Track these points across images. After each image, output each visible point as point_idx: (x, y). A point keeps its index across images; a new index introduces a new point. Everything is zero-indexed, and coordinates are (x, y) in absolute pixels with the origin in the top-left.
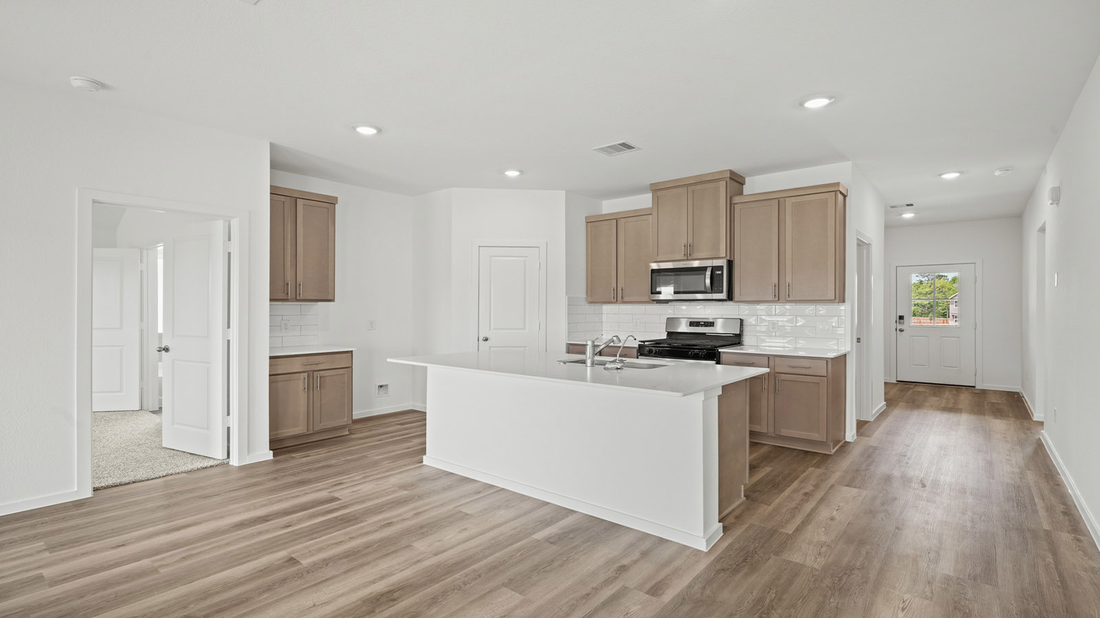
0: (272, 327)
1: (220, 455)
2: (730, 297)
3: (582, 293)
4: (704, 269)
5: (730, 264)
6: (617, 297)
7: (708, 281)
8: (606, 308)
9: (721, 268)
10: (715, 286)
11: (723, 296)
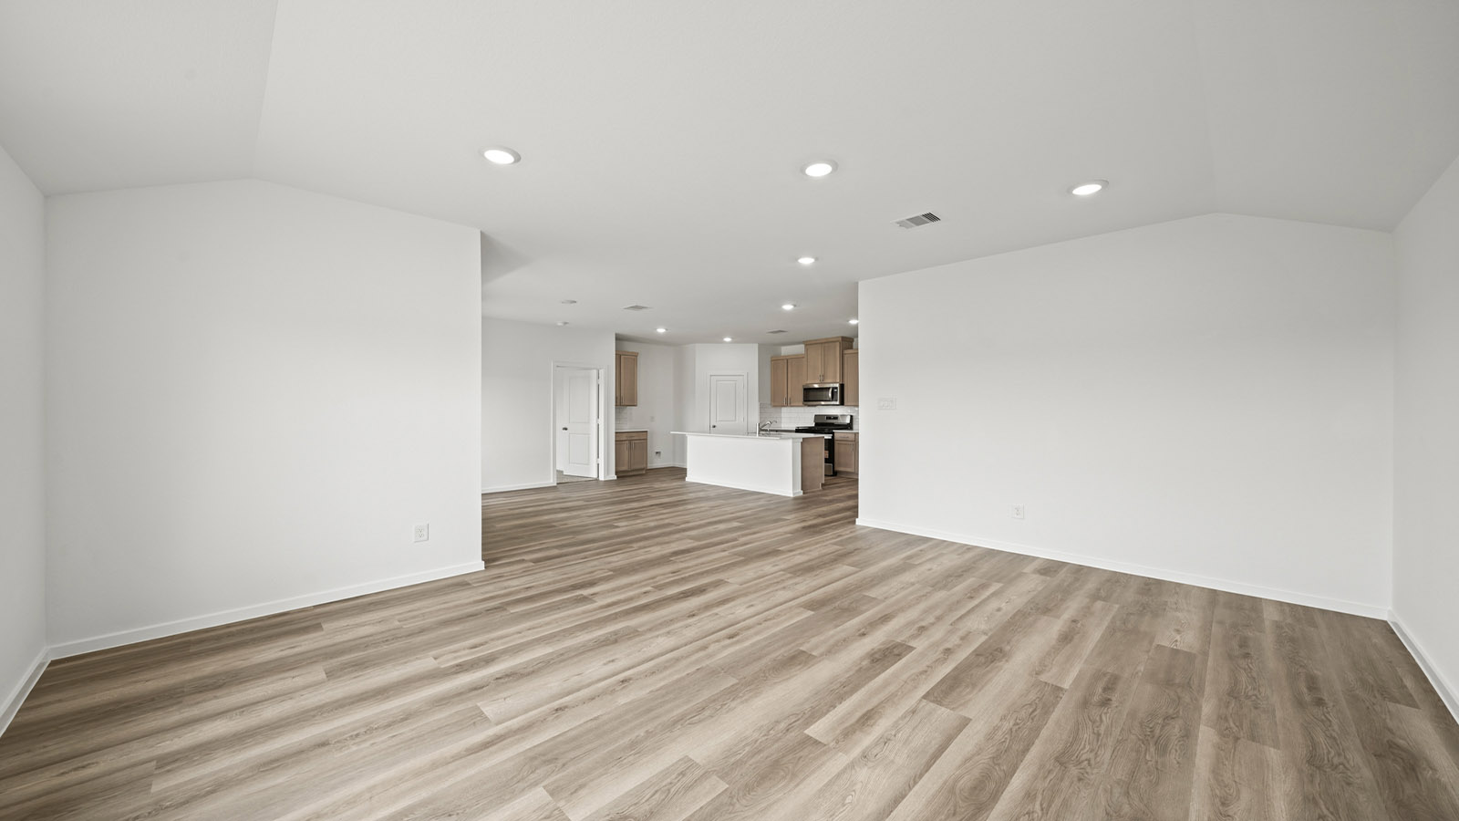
0: (616, 418)
1: (595, 476)
2: (842, 403)
3: (768, 401)
4: (829, 388)
5: (842, 386)
6: (788, 404)
7: (830, 395)
8: (784, 409)
9: (836, 388)
10: (833, 398)
11: (838, 403)
